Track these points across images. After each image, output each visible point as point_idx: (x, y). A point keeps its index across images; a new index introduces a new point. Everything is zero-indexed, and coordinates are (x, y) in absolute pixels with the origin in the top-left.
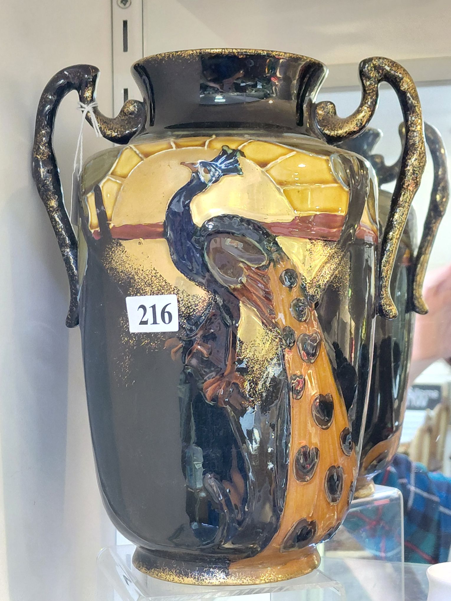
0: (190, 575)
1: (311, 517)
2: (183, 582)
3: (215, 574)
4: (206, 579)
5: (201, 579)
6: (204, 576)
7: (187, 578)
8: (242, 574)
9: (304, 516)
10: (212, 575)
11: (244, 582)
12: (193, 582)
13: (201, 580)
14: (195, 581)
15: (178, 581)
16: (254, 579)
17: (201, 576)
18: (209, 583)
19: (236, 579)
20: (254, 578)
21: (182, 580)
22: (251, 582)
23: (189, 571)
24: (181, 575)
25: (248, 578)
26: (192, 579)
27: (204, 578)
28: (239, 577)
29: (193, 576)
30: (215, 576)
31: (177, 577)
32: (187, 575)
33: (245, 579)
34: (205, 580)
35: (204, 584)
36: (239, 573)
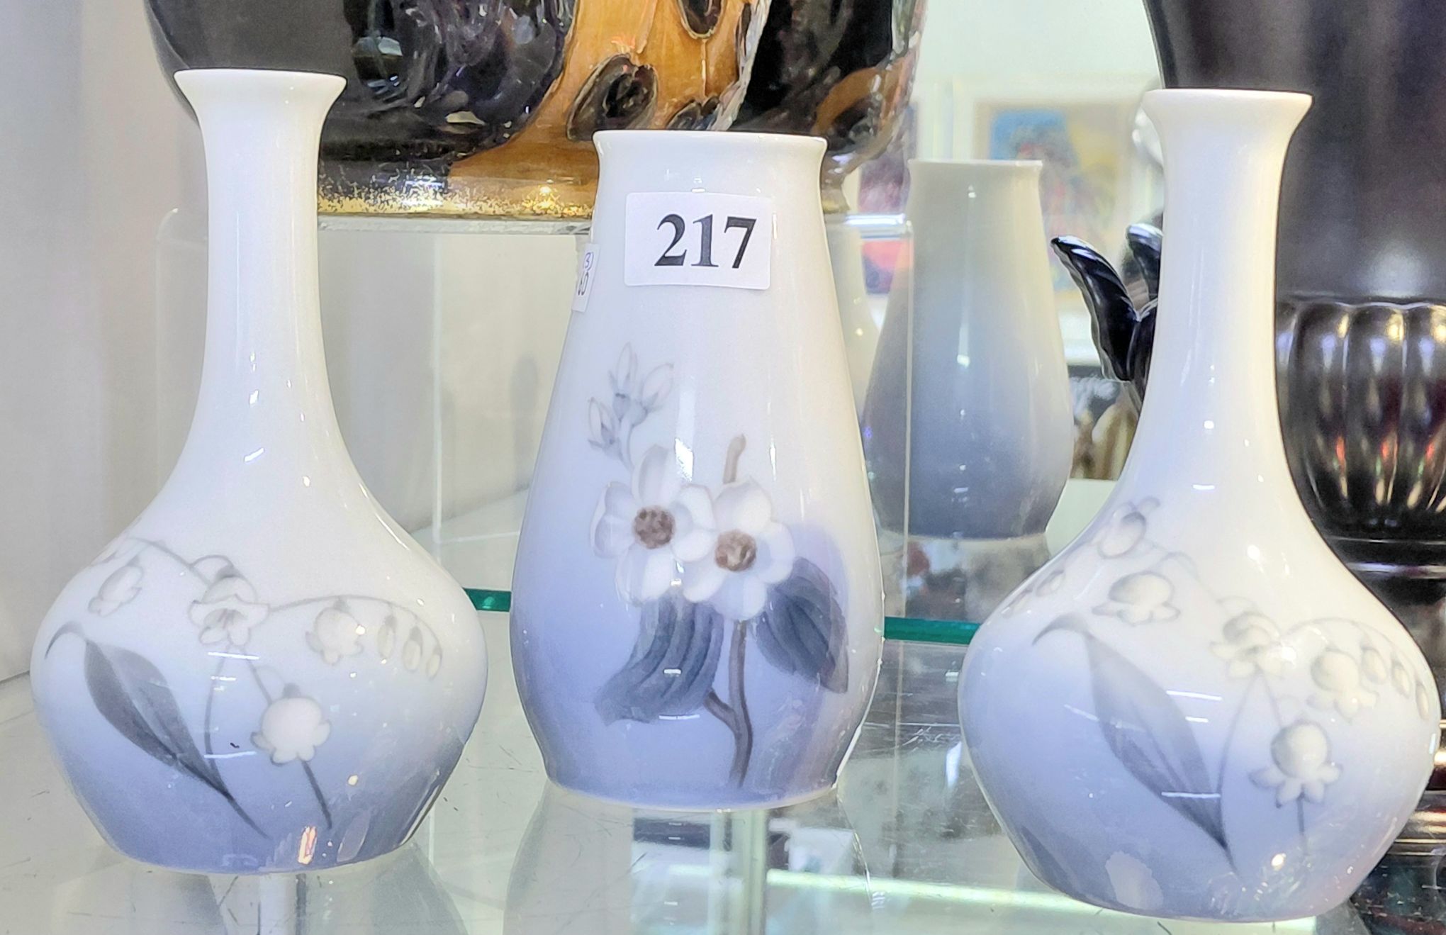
0: (356, 192)
1: (642, 56)
2: (340, 210)
3: (416, 190)
4: (394, 200)
5: (383, 199)
6: (388, 194)
7: (351, 198)
8: (479, 191)
9: (624, 49)
10: (408, 191)
11: (483, 208)
12: (364, 207)
13: (382, 202)
14: (367, 206)
15: (329, 209)
16: (506, 204)
17: (383, 194)
18: (400, 208)
19: (465, 200)
20: (507, 201)
21: (338, 206)
22: (499, 211)
23: (355, 184)
24: (336, 195)
25: (492, 202)
26: (361, 201)
27: (388, 197)
28: (472, 197)
29: (363, 194)
30: (414, 192)
31: (326, 201)
32: (349, 193)
33: (485, 201)
34: (391, 202)
35: (389, 211)
36: (472, 188)
